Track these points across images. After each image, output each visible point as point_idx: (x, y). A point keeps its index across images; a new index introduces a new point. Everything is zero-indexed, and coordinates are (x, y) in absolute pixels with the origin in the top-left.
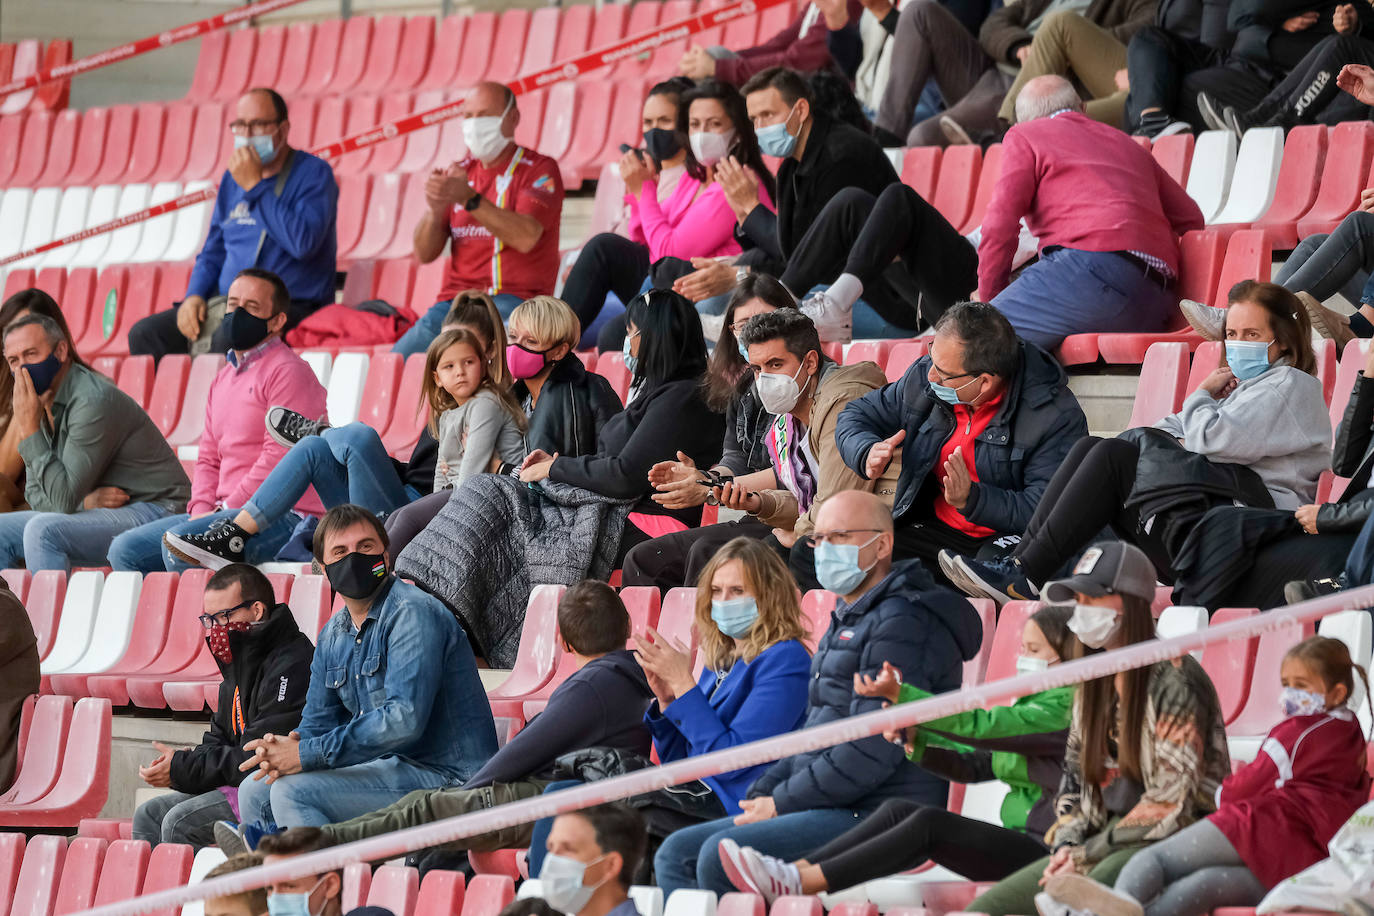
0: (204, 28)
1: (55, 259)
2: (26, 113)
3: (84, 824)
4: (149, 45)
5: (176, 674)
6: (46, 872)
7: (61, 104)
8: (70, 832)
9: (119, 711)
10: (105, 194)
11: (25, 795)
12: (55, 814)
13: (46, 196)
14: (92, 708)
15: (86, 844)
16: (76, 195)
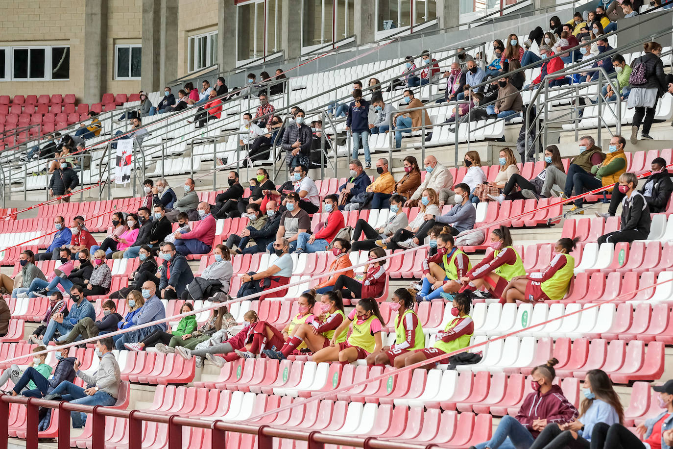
0: (40, 205)
1: (30, 244)
2: (9, 220)
3: (20, 341)
4: (31, 208)
5: (35, 316)
6: (14, 349)
7: (15, 219)
8: (18, 343)
9: (26, 322)
10: (33, 233)
11: (10, 336)
12: (15, 340)
13: (23, 234)
14: (21, 321)
15: (20, 344)
16: (28, 233)
